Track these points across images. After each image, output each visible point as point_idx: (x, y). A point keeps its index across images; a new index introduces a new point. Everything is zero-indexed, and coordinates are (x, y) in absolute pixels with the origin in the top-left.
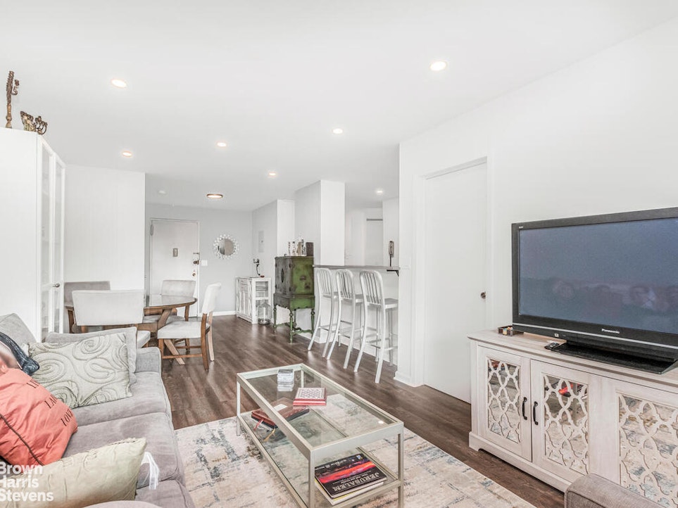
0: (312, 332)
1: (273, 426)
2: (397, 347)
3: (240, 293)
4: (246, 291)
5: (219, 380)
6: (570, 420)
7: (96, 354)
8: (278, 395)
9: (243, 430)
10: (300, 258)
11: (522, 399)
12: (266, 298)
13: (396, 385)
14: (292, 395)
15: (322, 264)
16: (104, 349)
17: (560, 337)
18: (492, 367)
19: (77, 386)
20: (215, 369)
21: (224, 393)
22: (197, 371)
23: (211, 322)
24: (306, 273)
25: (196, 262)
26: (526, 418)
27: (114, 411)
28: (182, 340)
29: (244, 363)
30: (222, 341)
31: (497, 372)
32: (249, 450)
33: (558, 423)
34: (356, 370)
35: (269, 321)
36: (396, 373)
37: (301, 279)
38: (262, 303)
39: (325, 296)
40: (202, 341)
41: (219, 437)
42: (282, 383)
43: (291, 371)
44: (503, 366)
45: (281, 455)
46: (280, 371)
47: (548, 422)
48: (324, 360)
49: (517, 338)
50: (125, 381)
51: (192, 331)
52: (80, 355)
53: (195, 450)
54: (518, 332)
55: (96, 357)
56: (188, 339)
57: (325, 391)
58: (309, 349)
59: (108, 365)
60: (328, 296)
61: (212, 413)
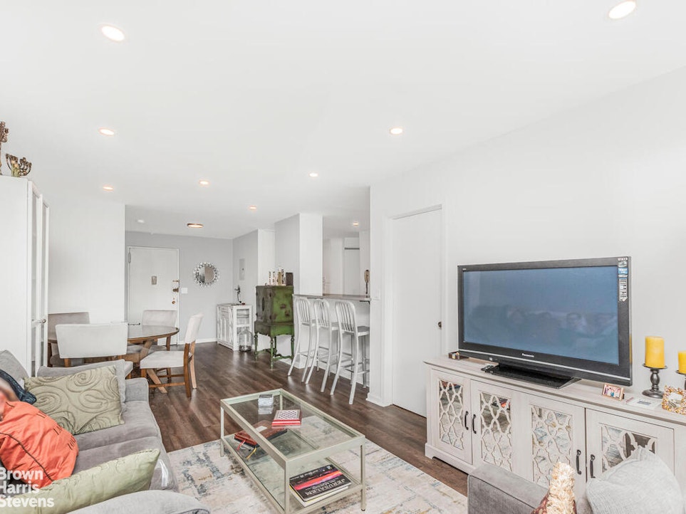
0: (292, 357)
1: (254, 445)
2: (369, 371)
3: (221, 320)
4: (227, 318)
5: (202, 406)
6: (499, 429)
7: (89, 387)
8: (259, 417)
9: (226, 451)
10: (280, 288)
11: (464, 413)
12: (248, 325)
13: (368, 405)
14: (271, 417)
15: (301, 294)
16: (97, 381)
17: (493, 361)
18: (442, 387)
19: (73, 416)
20: (198, 397)
21: (208, 419)
22: (179, 398)
23: (193, 351)
24: (286, 302)
25: (176, 290)
26: (467, 429)
27: (110, 437)
28: (164, 369)
29: (226, 390)
30: (203, 369)
31: (446, 391)
32: (232, 468)
33: (491, 431)
34: (332, 393)
35: (250, 348)
36: (368, 394)
37: (282, 308)
38: (243, 330)
39: (303, 324)
40: (184, 370)
41: (204, 458)
42: (262, 407)
43: (271, 396)
44: (450, 386)
45: (262, 471)
46: (260, 396)
47: (484, 430)
48: (303, 384)
49: (462, 362)
50: (117, 411)
51: (174, 360)
52: (73, 387)
53: (182, 471)
54: (463, 357)
55: (89, 389)
56: (170, 368)
57: (301, 413)
58: (289, 374)
59: (101, 396)
60: (307, 324)
61: (197, 437)
